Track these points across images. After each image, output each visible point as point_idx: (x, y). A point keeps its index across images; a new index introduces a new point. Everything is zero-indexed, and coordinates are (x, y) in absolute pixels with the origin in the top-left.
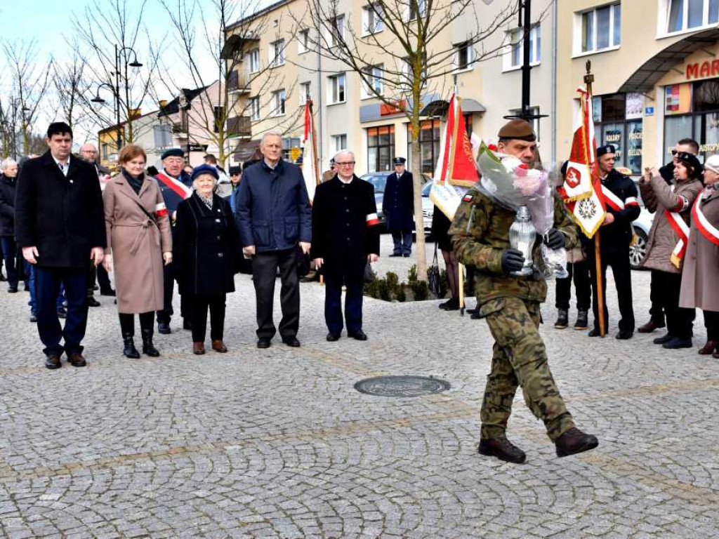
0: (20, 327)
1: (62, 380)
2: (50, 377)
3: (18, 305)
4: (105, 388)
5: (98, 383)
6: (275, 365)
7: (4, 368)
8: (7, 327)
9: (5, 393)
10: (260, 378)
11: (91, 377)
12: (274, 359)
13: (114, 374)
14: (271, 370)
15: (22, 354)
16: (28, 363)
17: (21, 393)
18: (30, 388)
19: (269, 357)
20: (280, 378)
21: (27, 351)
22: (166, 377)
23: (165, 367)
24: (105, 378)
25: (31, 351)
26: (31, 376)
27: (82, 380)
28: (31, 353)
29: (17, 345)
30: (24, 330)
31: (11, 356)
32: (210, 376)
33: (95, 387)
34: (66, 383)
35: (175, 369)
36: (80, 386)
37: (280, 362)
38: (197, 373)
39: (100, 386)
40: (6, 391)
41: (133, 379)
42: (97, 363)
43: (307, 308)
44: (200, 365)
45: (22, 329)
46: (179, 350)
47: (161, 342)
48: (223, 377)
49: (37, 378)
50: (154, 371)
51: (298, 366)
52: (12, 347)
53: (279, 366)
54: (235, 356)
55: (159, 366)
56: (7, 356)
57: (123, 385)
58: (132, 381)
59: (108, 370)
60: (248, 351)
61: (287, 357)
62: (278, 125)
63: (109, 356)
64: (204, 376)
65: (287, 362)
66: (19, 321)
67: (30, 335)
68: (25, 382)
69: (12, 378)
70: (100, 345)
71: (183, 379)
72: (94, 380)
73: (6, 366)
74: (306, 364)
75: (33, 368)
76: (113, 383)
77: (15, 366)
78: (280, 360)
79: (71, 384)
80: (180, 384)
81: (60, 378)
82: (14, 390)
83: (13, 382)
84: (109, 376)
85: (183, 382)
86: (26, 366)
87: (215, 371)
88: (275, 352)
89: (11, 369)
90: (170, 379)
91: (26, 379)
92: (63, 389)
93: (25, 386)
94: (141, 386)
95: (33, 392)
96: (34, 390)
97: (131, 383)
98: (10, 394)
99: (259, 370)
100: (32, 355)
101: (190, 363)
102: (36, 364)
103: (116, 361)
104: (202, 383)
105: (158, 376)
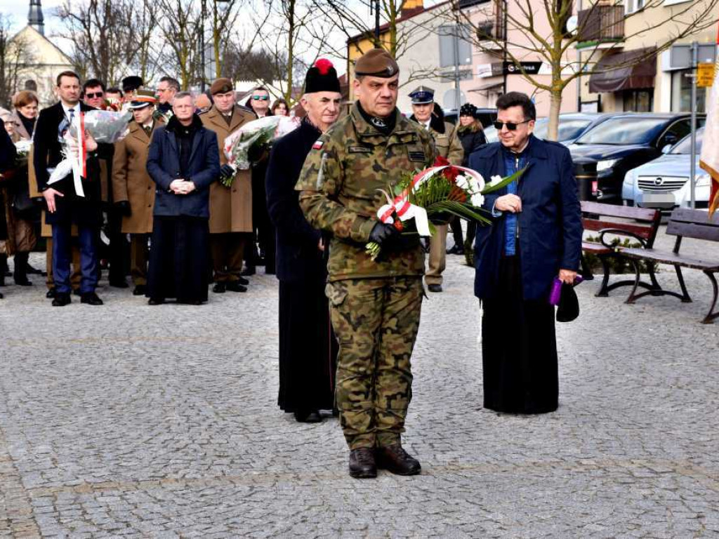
0: (168, 397)
1: (221, 508)
2: (203, 499)
3: (173, 354)
4: (296, 529)
5: (287, 518)
6: (634, 503)
7: (126, 479)
8: (145, 397)
9: (118, 529)
10: (601, 528)
11: (276, 504)
12: (633, 489)
13: (319, 502)
14: (626, 513)
15: (162, 452)
16: (169, 469)
17: (145, 531)
18: (164, 521)
19: (624, 483)
20: (643, 530)
21: (172, 445)
22: (417, 513)
23: (416, 492)
24: (301, 508)
25: (178, 445)
26: (170, 496)
27: (258, 510)
28: (178, 449)
29: (155, 432)
30: (173, 404)
31: (141, 453)
32: (500, 517)
33: (280, 525)
34: (230, 515)
35: (434, 497)
36: (254, 523)
37: (645, 497)
38: (474, 509)
39: (289, 523)
40: (121, 525)
41: (352, 512)
42: (292, 475)
43: (710, 383)
44: (484, 492)
45: (169, 402)
46: (448, 457)
47: (414, 440)
48: (526, 521)
49: (178, 501)
50: (393, 500)
51: (683, 508)
52: (146, 437)
53: (643, 504)
54: (555, 479)
55: (404, 489)
56: (135, 454)
57: (332, 525)
58: (351, 516)
59: (309, 490)
60: (582, 469)
61: (663, 486)
62: (671, 18)
63: (315, 463)
64: (490, 517)
65: (660, 497)
66: (168, 385)
67: (182, 414)
68: (157, 508)
69: (135, 499)
70: (301, 440)
71: (447, 520)
72: (280, 512)
73: (129, 475)
74: (701, 505)
75: (177, 480)
76: (315, 520)
77: (145, 474)
78: (646, 492)
79: (238, 516)
80: (441, 529)
81: (220, 503)
82: (135, 522)
83: (136, 507)
84: (310, 503)
85: (448, 524)
86: (163, 477)
87: (512, 507)
88: (636, 474)
89: (136, 480)
90: (422, 518)
91: (159, 501)
92: (222, 527)
93: (155, 516)
94: (366, 528)
95: (167, 529)
96: (169, 525)
97: (348, 521)
98: (125, 531)
99: (602, 511)
100: (180, 454)
101: (462, 486)
102: (181, 473)
103: (327, 473)
104: (484, 531)
105: (401, 510)
